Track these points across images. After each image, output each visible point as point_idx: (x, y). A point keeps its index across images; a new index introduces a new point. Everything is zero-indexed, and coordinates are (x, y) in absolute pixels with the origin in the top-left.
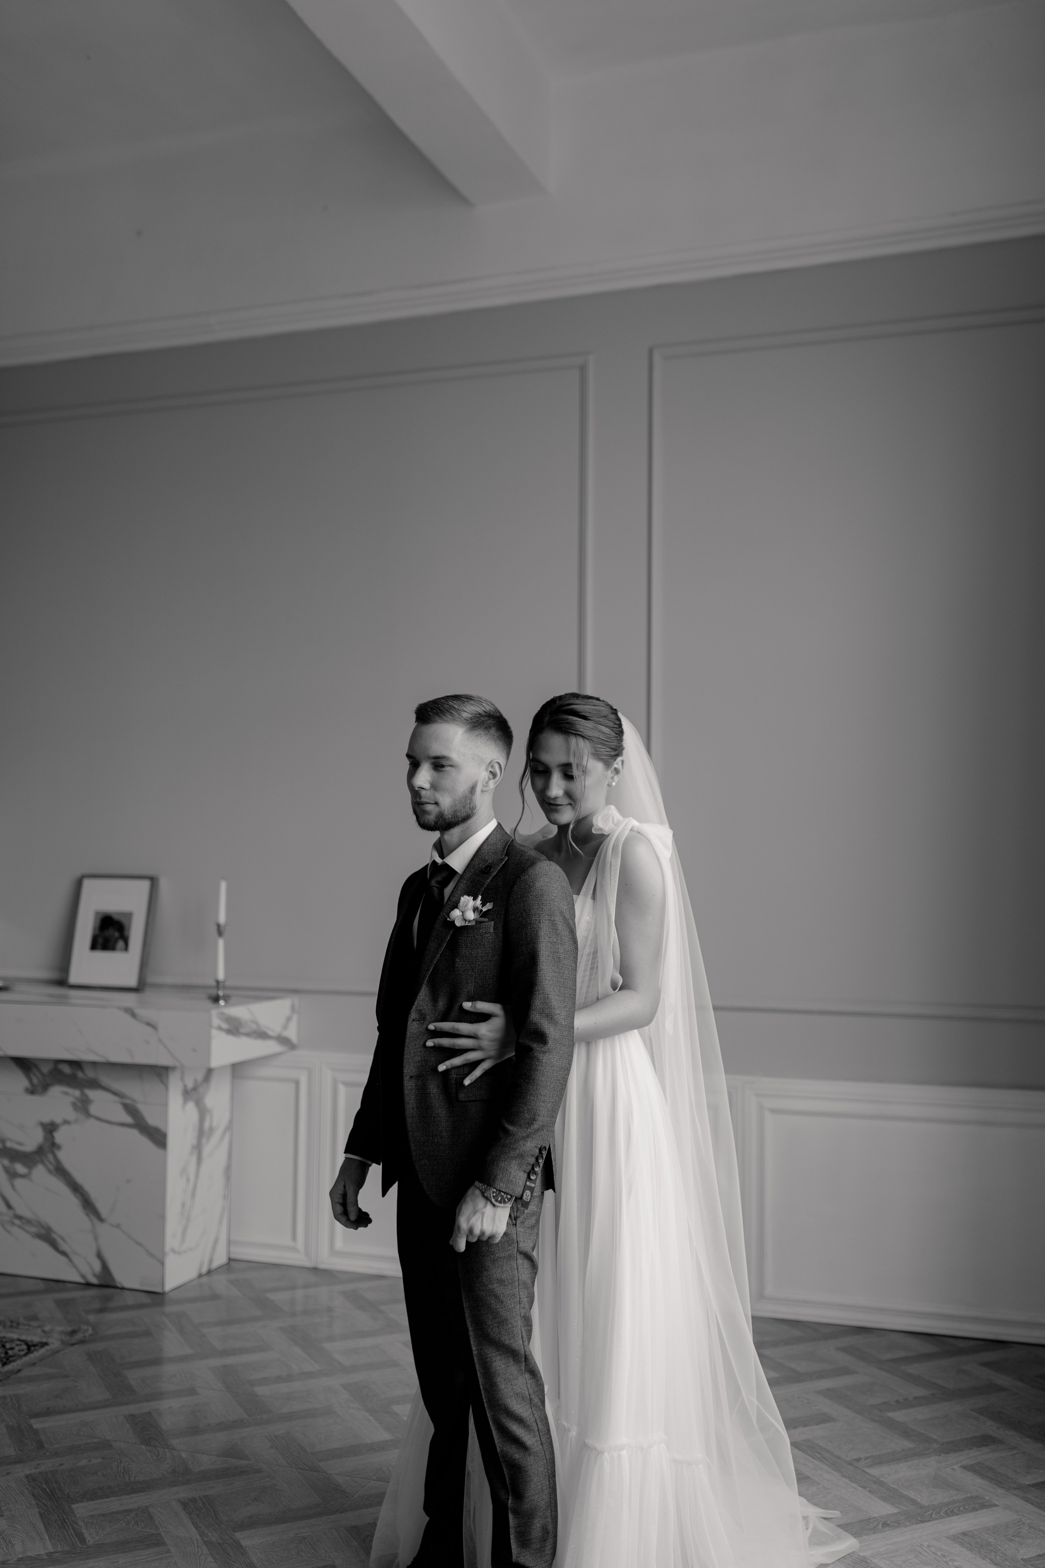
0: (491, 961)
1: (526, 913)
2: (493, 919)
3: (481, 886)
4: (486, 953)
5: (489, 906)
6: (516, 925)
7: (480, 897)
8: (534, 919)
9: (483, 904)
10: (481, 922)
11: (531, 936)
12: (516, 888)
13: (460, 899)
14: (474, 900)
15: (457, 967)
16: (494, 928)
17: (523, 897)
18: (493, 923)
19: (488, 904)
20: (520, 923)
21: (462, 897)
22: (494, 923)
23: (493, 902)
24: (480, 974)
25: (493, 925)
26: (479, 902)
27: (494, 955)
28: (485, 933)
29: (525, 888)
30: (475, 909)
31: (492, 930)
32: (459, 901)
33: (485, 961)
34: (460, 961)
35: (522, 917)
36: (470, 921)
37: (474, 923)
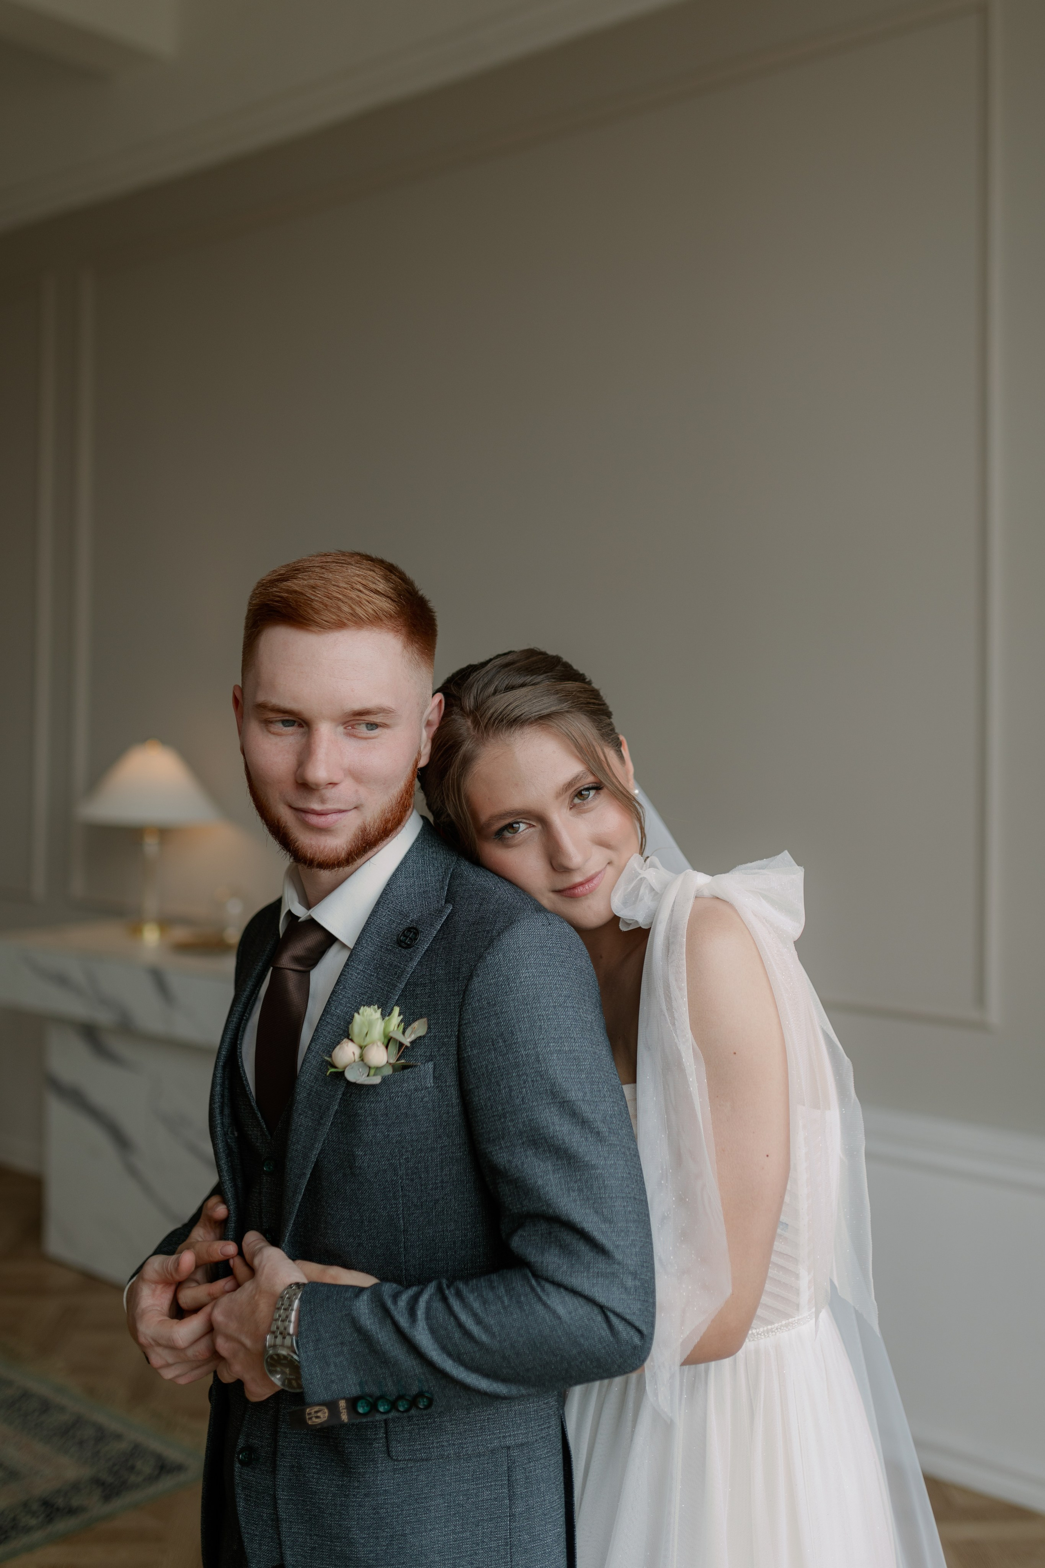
0: (433, 1149)
1: (505, 1042)
2: (431, 1055)
3: (399, 977)
4: (422, 1133)
5: (419, 1028)
6: (484, 1070)
7: (397, 1010)
8: (523, 1053)
9: (407, 1023)
10: (404, 1067)
11: (521, 1092)
12: (476, 984)
13: (352, 1017)
14: (383, 1016)
15: (360, 1168)
16: (434, 1077)
17: (495, 1004)
18: (430, 1065)
19: (416, 1025)
20: (493, 1064)
21: (356, 1015)
22: (435, 1065)
23: (428, 1016)
24: (412, 1180)
25: (431, 1071)
26: (396, 1018)
27: (440, 1137)
28: (416, 1090)
29: (496, 984)
30: (389, 1041)
31: (430, 1082)
32: (350, 1021)
33: (421, 1150)
34: (365, 1155)
35: (495, 1050)
36: (378, 1069)
37: (388, 1071)
